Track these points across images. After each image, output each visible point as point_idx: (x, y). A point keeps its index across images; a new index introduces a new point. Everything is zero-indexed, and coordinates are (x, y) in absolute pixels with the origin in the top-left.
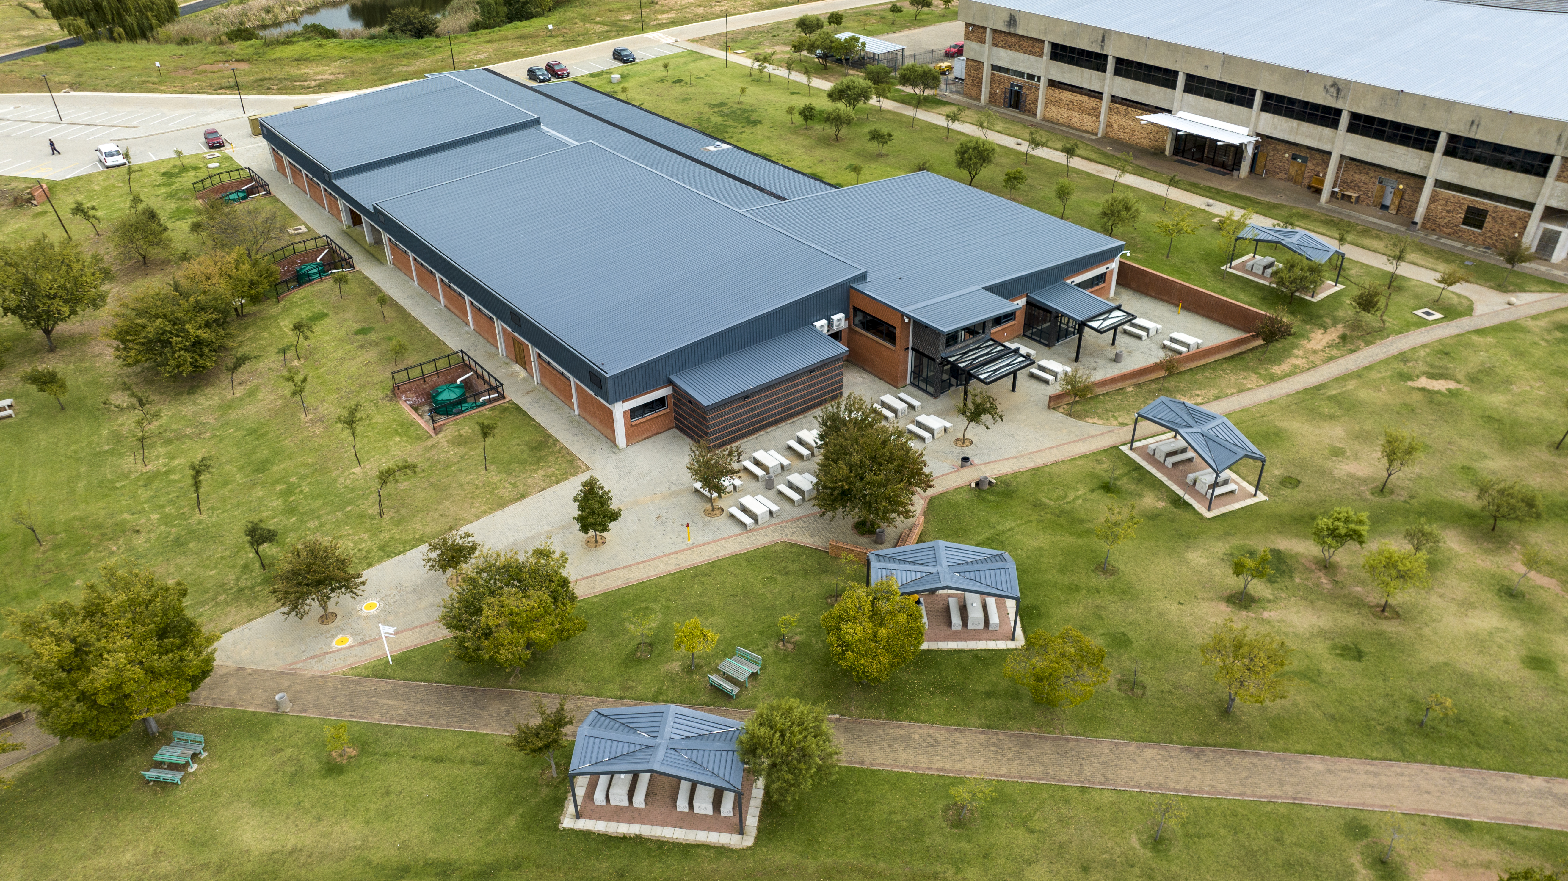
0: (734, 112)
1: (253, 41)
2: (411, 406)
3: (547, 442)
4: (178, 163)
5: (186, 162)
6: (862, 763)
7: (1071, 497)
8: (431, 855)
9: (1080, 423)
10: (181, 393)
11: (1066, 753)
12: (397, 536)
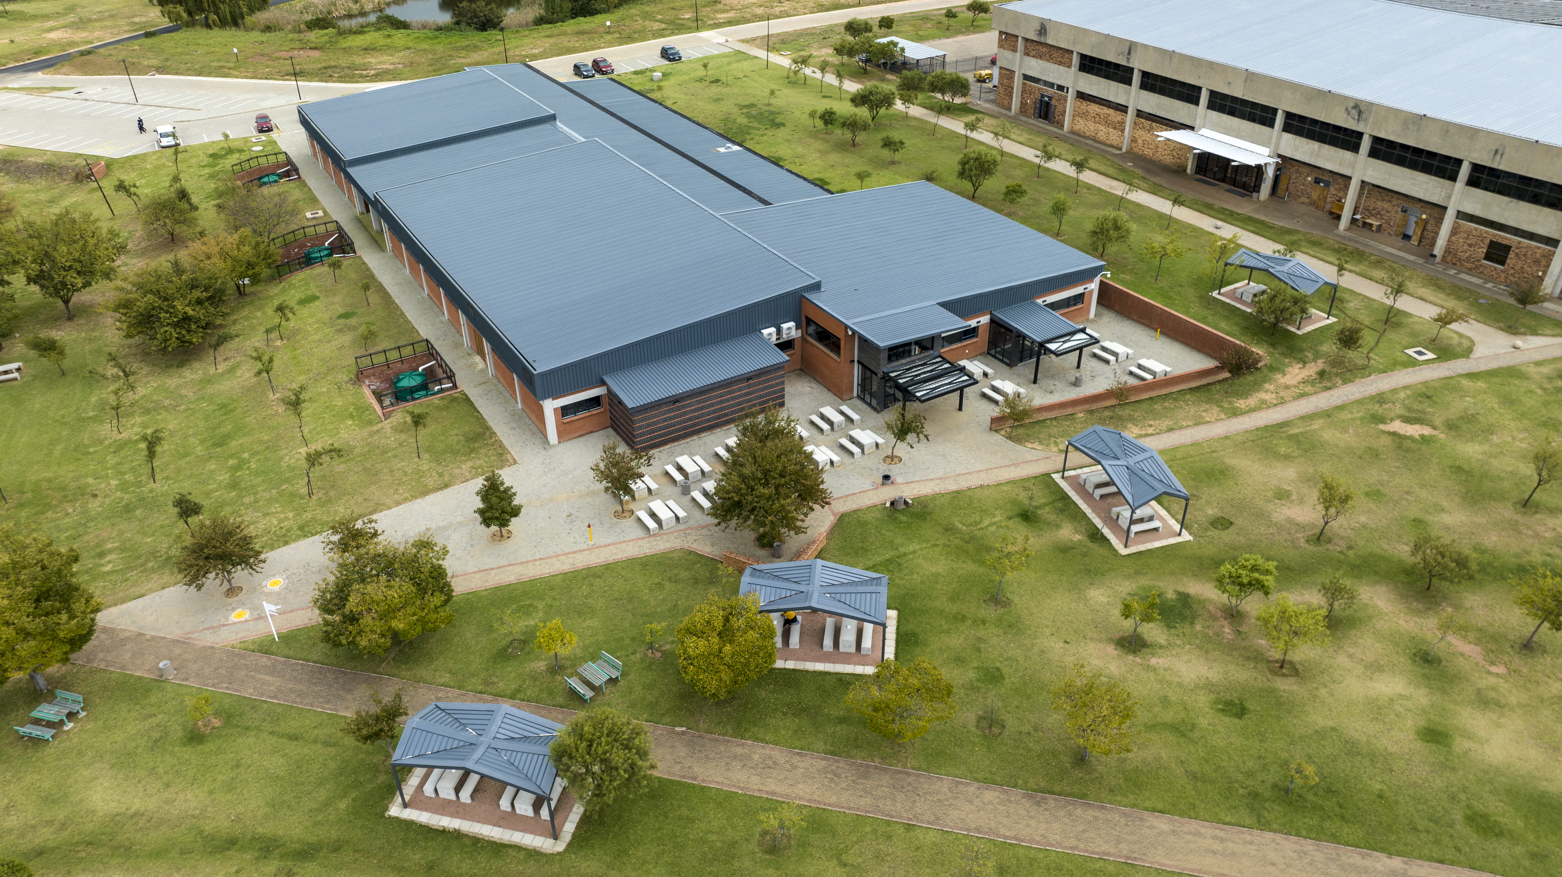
0: (761, 114)
1: (330, 30)
2: (374, 392)
3: (484, 434)
4: (226, 145)
5: (232, 145)
6: (695, 778)
7: (986, 523)
8: (260, 830)
9: (1019, 447)
10: (171, 366)
11: (903, 787)
12: (319, 517)
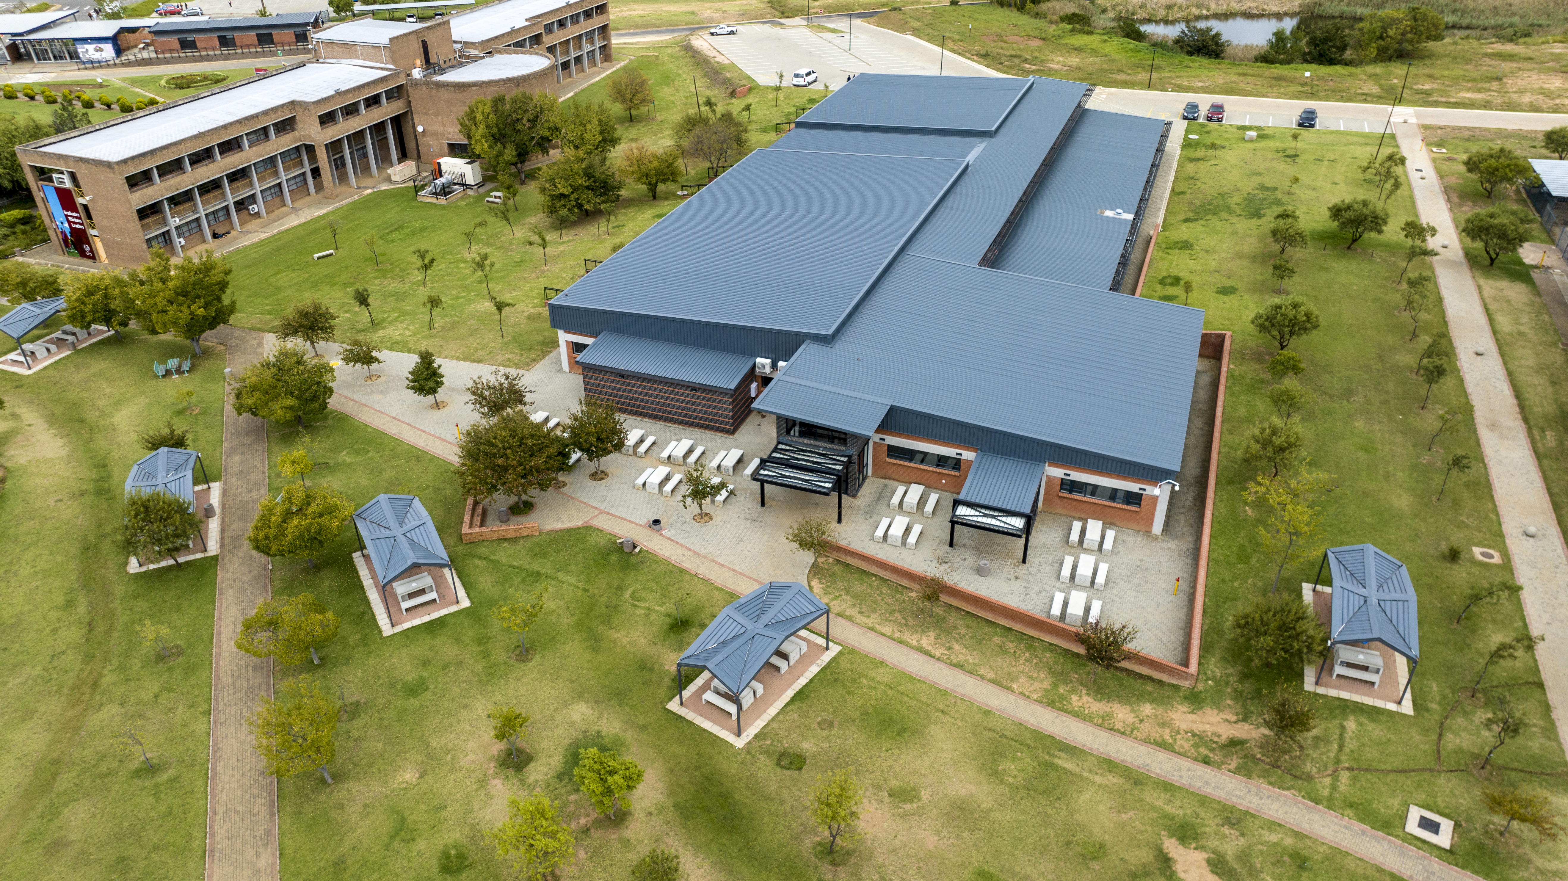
1: (1072, 26)
6: (221, 594)
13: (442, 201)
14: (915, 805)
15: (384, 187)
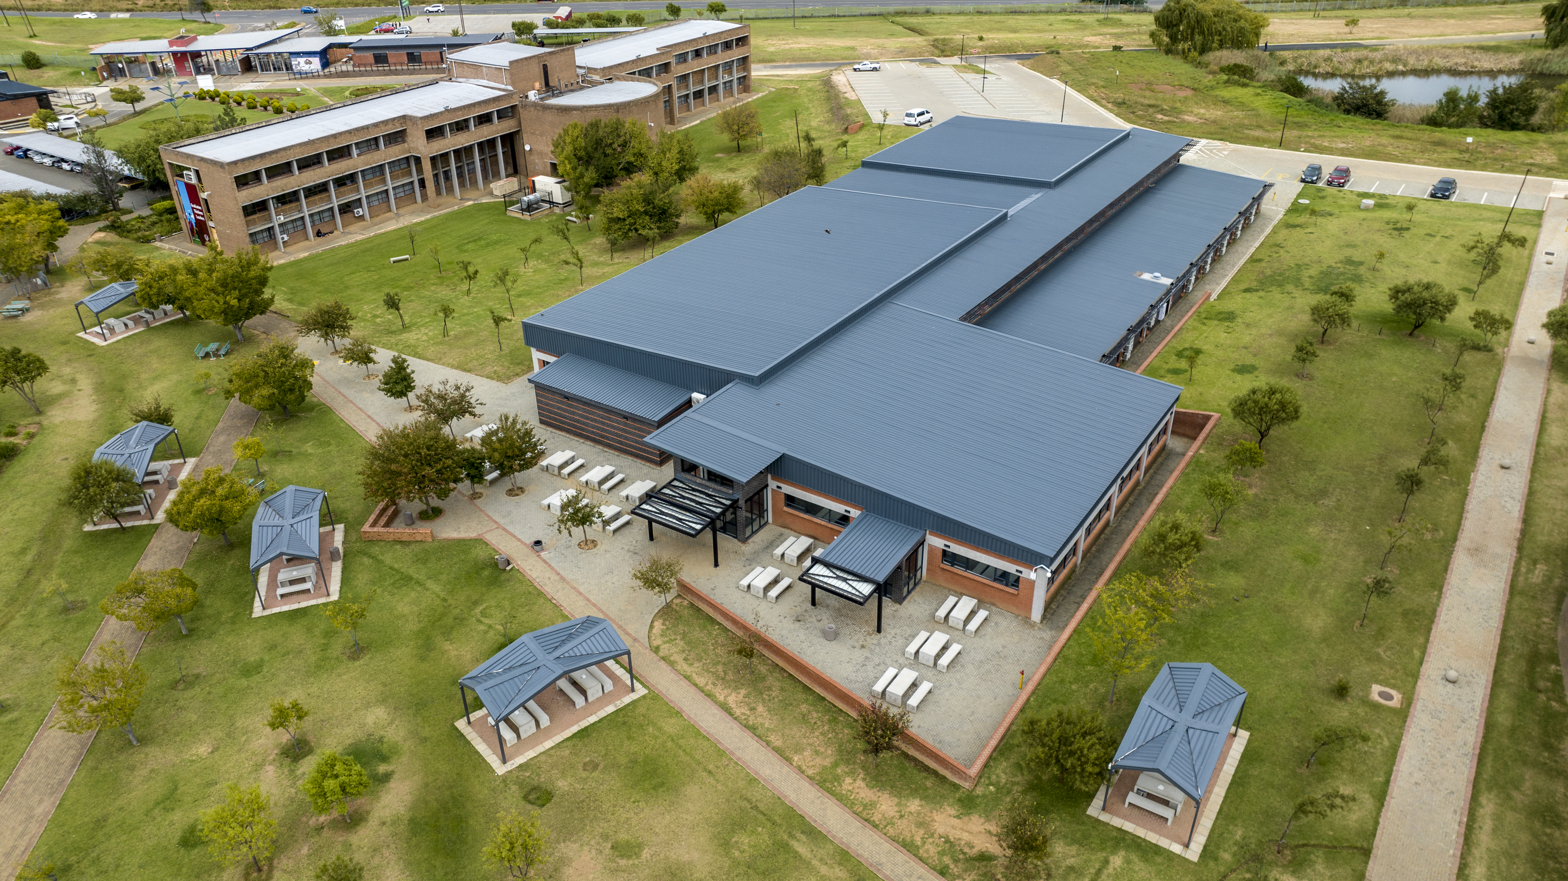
13: (526, 216)
14: (631, 862)
15: (485, 200)
